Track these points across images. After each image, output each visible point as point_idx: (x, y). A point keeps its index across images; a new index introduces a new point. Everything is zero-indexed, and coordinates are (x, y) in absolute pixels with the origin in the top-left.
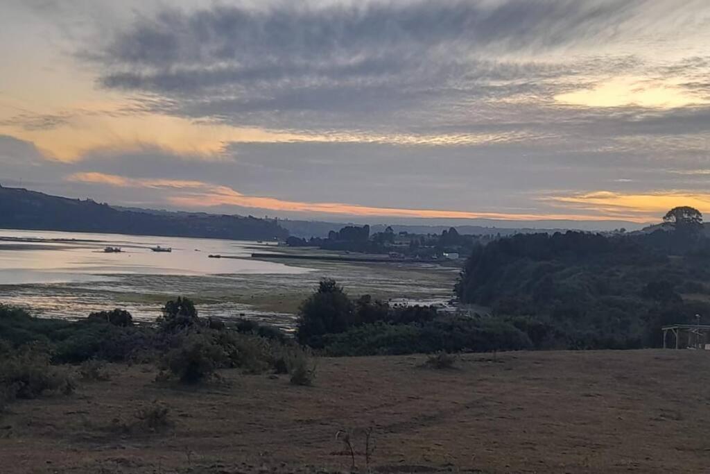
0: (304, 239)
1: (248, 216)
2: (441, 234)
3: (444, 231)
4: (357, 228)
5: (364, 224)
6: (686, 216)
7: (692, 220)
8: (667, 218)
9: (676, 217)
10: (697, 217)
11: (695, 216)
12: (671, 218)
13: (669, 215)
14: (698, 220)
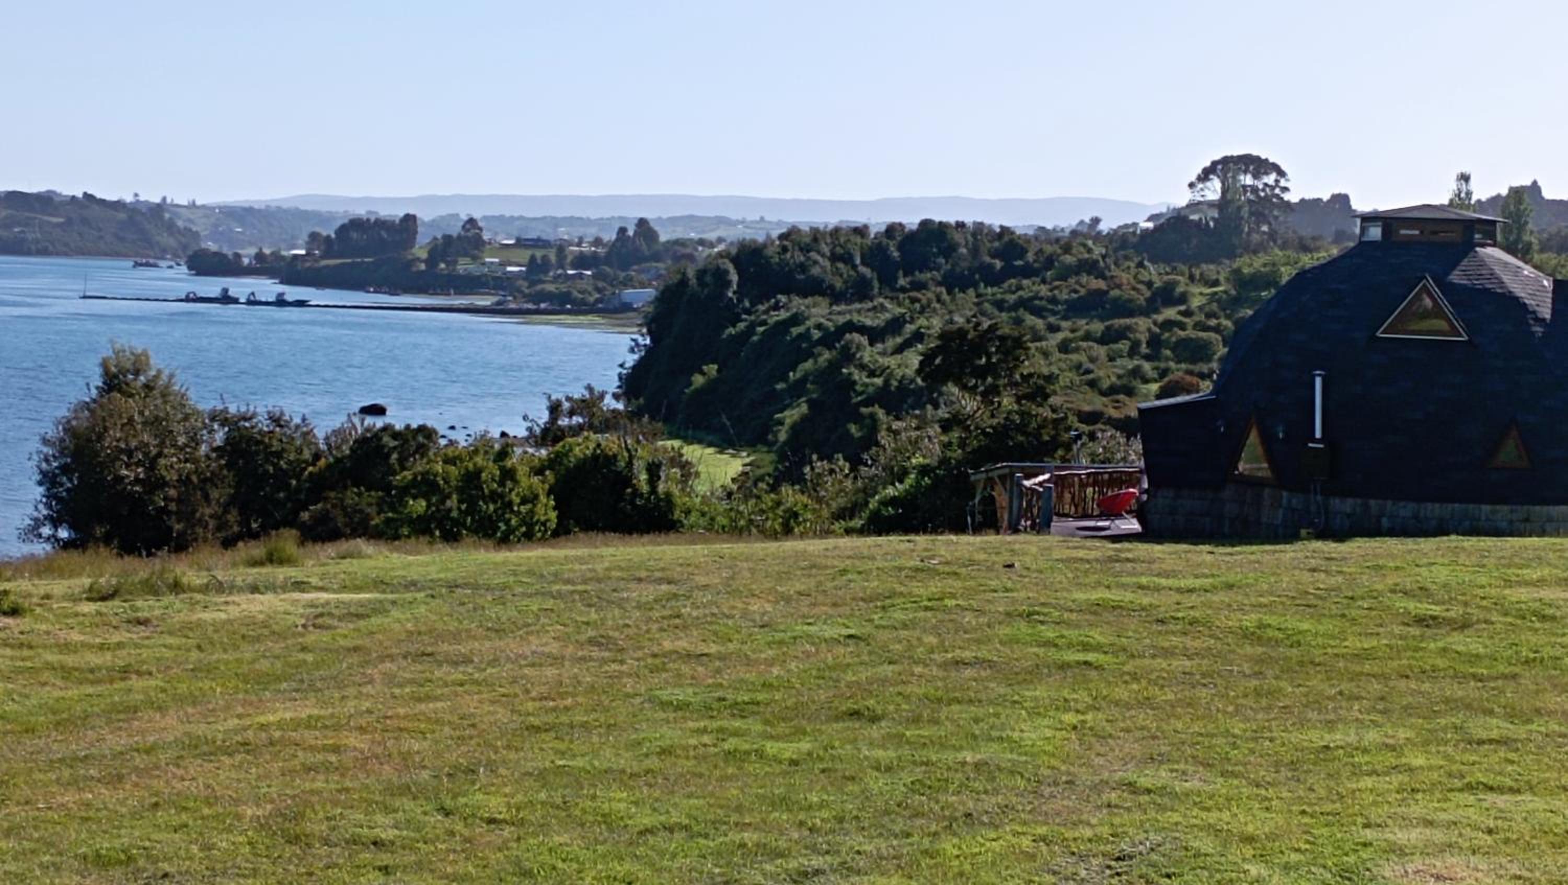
0: (238, 256)
1: (80, 195)
2: (614, 237)
3: (623, 230)
4: (382, 224)
5: (402, 214)
6: (1248, 180)
7: (1263, 190)
8: (1200, 186)
9: (1223, 183)
10: (1277, 181)
11: (1270, 179)
12: (1208, 184)
13: (1205, 175)
14: (1277, 191)
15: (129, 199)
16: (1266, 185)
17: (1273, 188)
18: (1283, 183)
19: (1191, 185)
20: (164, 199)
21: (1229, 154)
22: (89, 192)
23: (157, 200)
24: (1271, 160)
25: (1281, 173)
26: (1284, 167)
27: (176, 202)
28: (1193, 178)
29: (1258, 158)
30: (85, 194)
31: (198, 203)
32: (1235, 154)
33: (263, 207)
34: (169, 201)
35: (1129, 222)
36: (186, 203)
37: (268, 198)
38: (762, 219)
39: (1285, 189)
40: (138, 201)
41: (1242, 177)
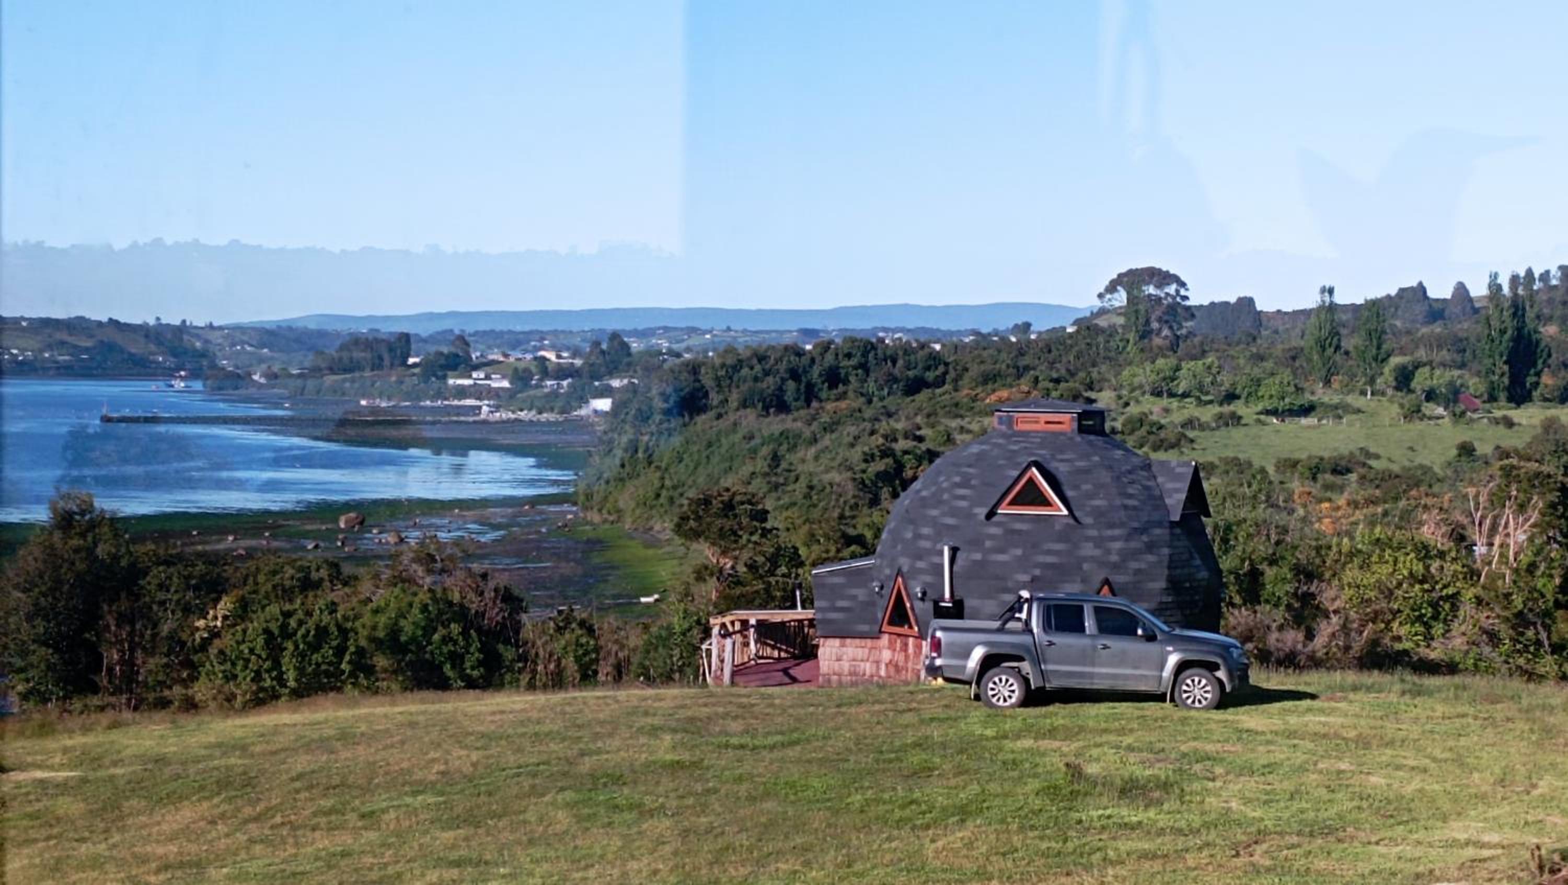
3: (597, 344)
6: (1151, 290)
7: (1166, 298)
8: (1108, 296)
9: (1128, 293)
10: (1177, 291)
11: (1172, 289)
12: (1116, 295)
13: (1112, 288)
14: (1178, 299)
15: (152, 322)
16: (1167, 294)
17: (1174, 298)
18: (1183, 292)
19: (1100, 296)
20: (184, 322)
21: (1134, 267)
22: (115, 318)
23: (177, 322)
24: (1172, 272)
25: (1183, 284)
26: (1183, 278)
27: (195, 324)
28: (1102, 290)
29: (1159, 271)
30: (110, 319)
31: (215, 324)
32: (1139, 267)
33: (274, 327)
34: (188, 323)
35: (1057, 326)
36: (202, 325)
37: (280, 318)
38: (729, 329)
39: (1185, 298)
40: (161, 325)
41: (1144, 288)
